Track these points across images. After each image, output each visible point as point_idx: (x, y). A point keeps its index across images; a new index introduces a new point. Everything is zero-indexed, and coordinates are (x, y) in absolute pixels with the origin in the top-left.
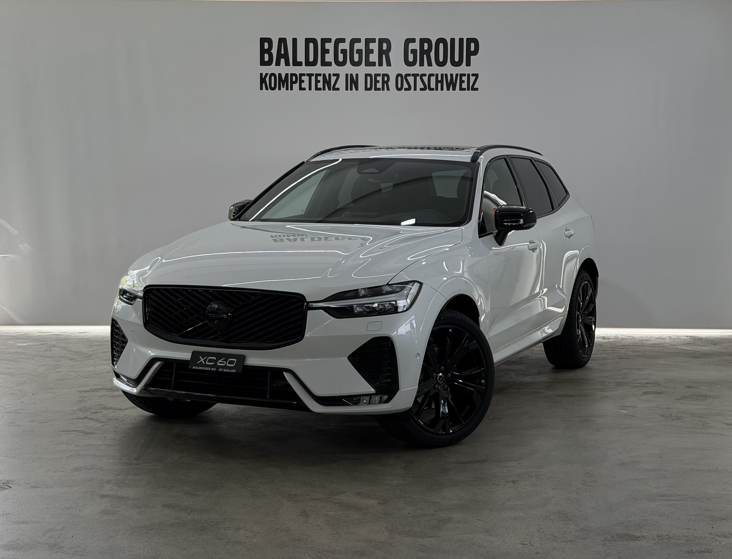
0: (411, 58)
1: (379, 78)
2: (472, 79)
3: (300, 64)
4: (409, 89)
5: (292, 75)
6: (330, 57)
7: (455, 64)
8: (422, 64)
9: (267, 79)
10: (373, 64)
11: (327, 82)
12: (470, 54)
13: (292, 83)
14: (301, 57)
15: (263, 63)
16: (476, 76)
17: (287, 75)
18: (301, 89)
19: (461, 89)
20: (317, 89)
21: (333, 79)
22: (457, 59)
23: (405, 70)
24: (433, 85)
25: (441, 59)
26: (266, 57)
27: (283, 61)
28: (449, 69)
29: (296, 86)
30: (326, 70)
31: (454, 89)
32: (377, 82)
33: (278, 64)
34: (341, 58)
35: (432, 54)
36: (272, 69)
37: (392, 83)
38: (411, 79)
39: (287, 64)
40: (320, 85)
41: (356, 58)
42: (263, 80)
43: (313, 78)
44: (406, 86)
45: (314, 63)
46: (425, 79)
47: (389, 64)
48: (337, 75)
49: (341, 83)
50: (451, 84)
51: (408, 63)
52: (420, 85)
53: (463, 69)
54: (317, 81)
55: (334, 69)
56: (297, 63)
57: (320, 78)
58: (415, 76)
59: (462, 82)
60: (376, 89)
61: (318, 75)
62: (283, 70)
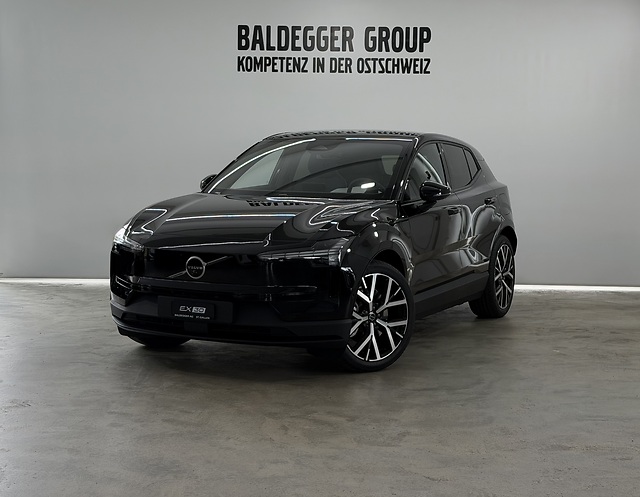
0: (371, 45)
1: (343, 62)
2: (425, 63)
3: (273, 49)
4: (369, 72)
5: (266, 58)
6: (299, 43)
7: (409, 50)
8: (380, 50)
9: (244, 62)
10: (338, 49)
11: (297, 65)
12: (423, 41)
13: (266, 65)
14: (274, 43)
15: (240, 47)
16: (429, 60)
17: (261, 58)
18: (274, 70)
19: (415, 72)
20: (288, 71)
21: (303, 62)
22: (411, 46)
23: (366, 55)
24: (390, 69)
25: (397, 46)
26: (243, 44)
27: (258, 45)
28: (404, 55)
29: (269, 68)
30: (296, 55)
31: (409, 72)
32: (341, 65)
33: (254, 48)
34: (309, 45)
35: (390, 41)
36: (248, 53)
37: (354, 67)
38: (371, 63)
39: (262, 48)
40: (291, 68)
41: (323, 45)
42: (240, 63)
43: (285, 61)
44: (366, 69)
45: (286, 48)
46: (383, 63)
47: (351, 50)
48: (306, 59)
49: (309, 66)
50: (406, 68)
51: (369, 49)
52: (378, 68)
53: (417, 54)
54: (288, 64)
55: (303, 53)
56: (270, 48)
57: (291, 61)
58: (374, 60)
59: (415, 66)
60: (340, 71)
61: (289, 58)
62: (258, 53)
